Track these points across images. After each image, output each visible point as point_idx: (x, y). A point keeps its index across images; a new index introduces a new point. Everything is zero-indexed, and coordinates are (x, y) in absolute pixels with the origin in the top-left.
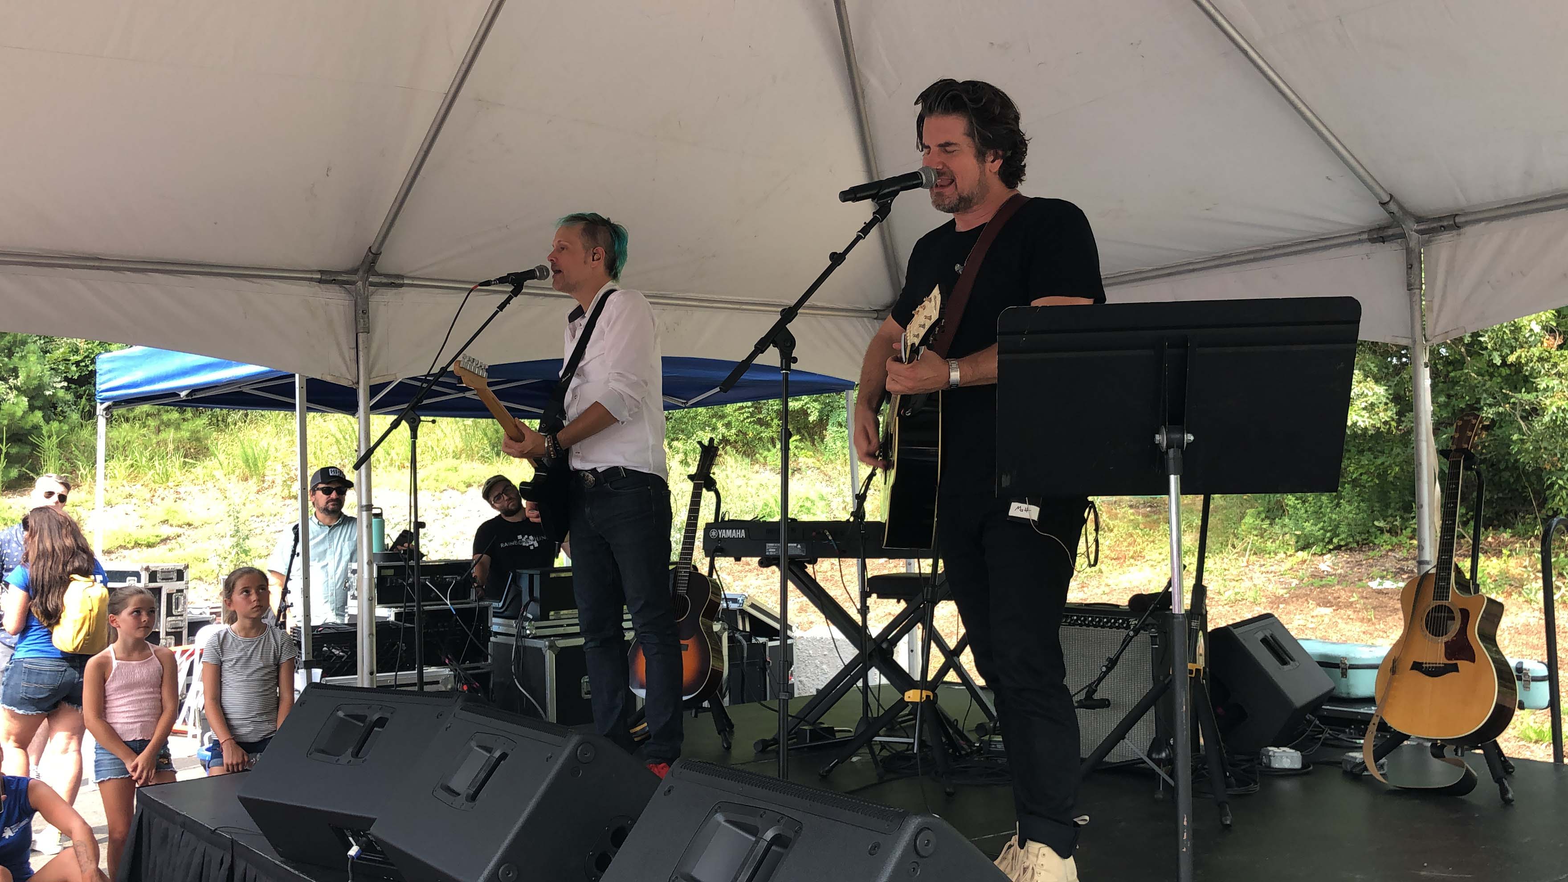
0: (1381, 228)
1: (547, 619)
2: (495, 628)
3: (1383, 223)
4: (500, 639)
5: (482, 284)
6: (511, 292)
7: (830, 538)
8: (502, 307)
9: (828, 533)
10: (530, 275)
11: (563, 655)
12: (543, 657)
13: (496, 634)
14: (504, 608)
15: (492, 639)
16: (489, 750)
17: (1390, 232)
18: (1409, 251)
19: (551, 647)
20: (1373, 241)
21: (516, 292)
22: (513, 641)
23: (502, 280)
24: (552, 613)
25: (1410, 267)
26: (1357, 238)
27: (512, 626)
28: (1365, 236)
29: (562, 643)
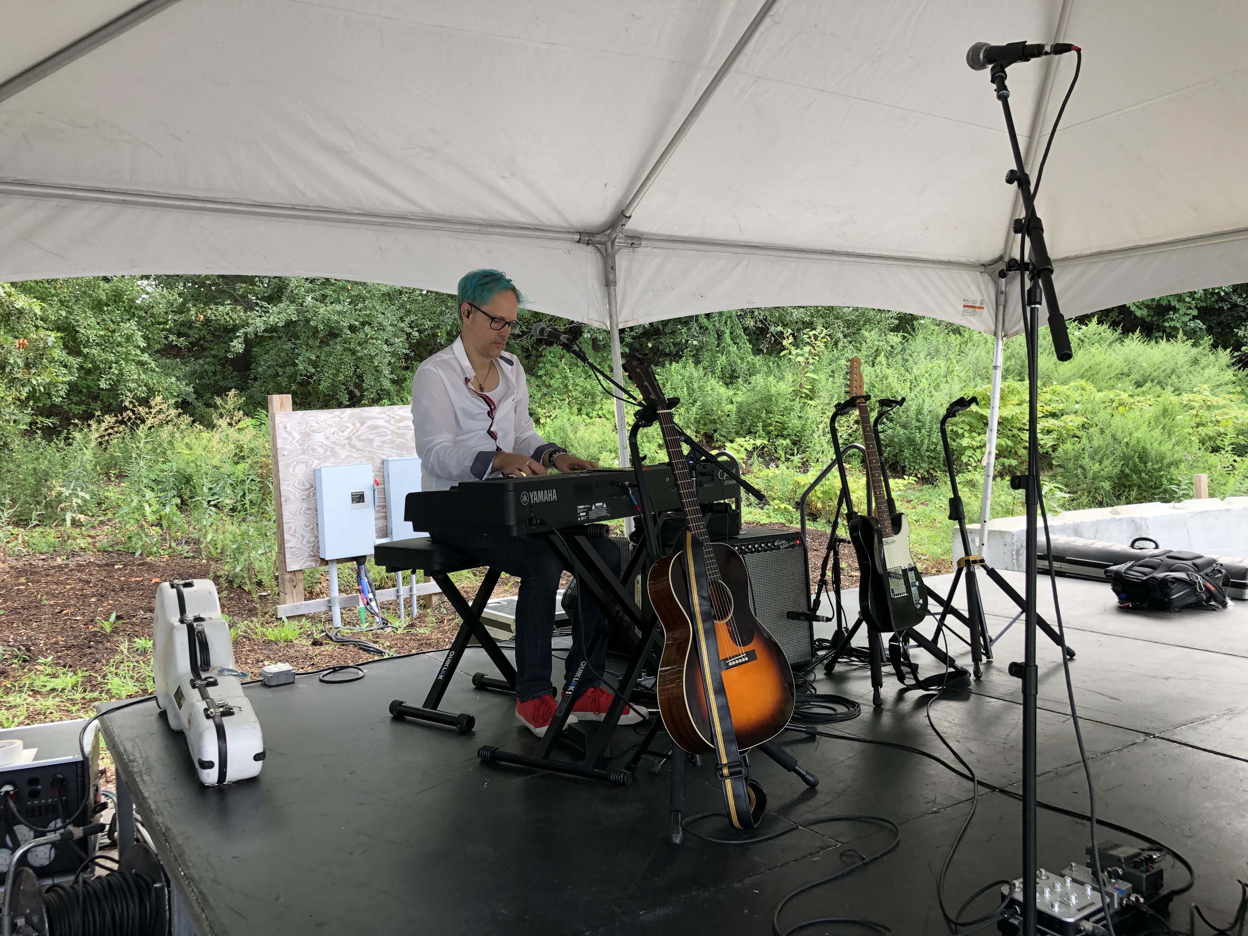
7: (630, 491)
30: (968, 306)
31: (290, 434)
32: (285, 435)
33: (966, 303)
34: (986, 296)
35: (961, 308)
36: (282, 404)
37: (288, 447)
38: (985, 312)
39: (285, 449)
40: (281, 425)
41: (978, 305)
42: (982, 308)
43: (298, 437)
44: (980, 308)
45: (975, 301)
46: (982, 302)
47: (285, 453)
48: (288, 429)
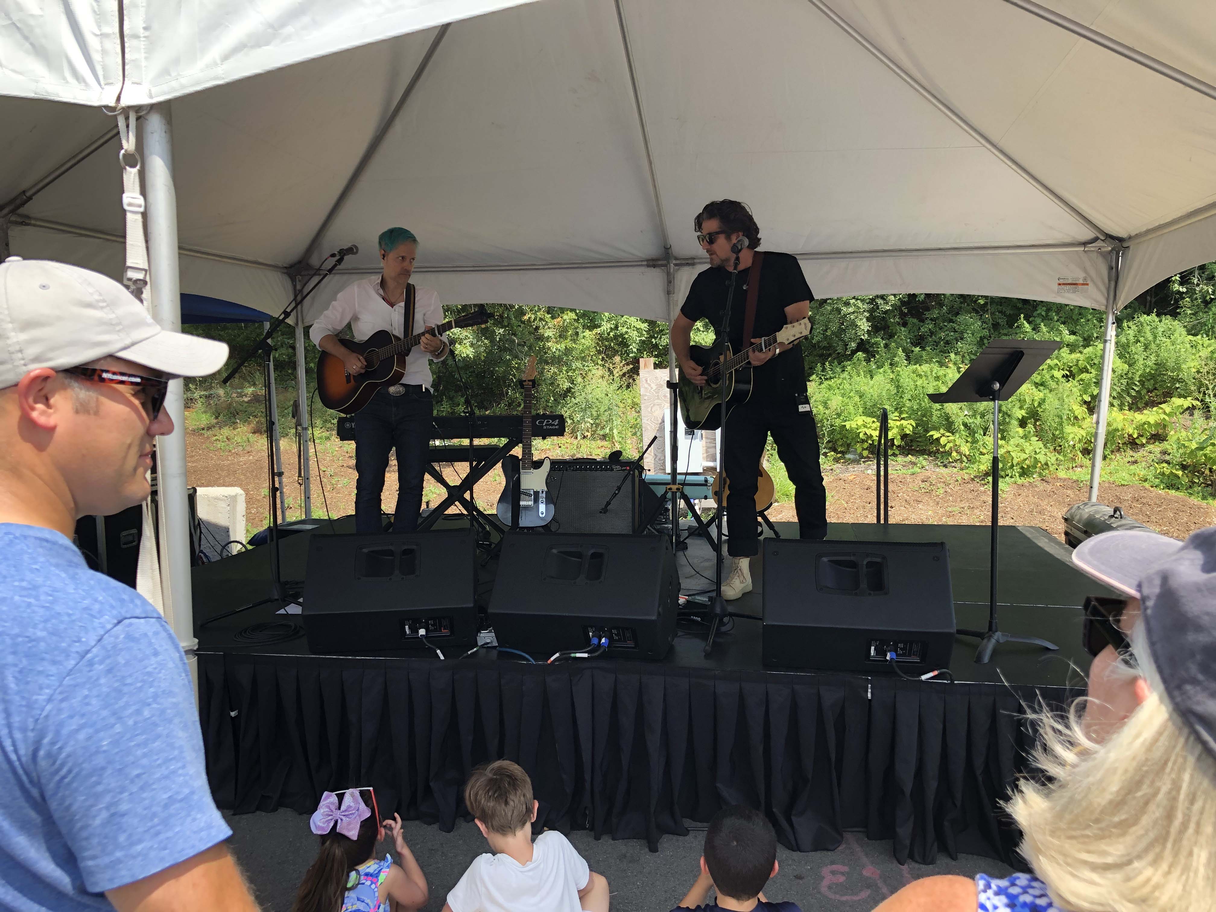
0: (653, 260)
3: (654, 257)
6: (337, 262)
10: (350, 250)
17: (660, 263)
18: (668, 274)
20: (648, 266)
25: (669, 282)
26: (640, 263)
28: (645, 263)
30: (1064, 284)
31: (650, 385)
32: (646, 386)
33: (1061, 281)
34: (1093, 273)
35: (1056, 287)
36: (645, 365)
37: (648, 394)
38: (1091, 288)
39: (646, 395)
40: (644, 379)
41: (1081, 282)
42: (1087, 284)
43: (654, 387)
44: (1083, 284)
45: (1078, 279)
46: (1085, 279)
47: (646, 398)
48: (649, 382)
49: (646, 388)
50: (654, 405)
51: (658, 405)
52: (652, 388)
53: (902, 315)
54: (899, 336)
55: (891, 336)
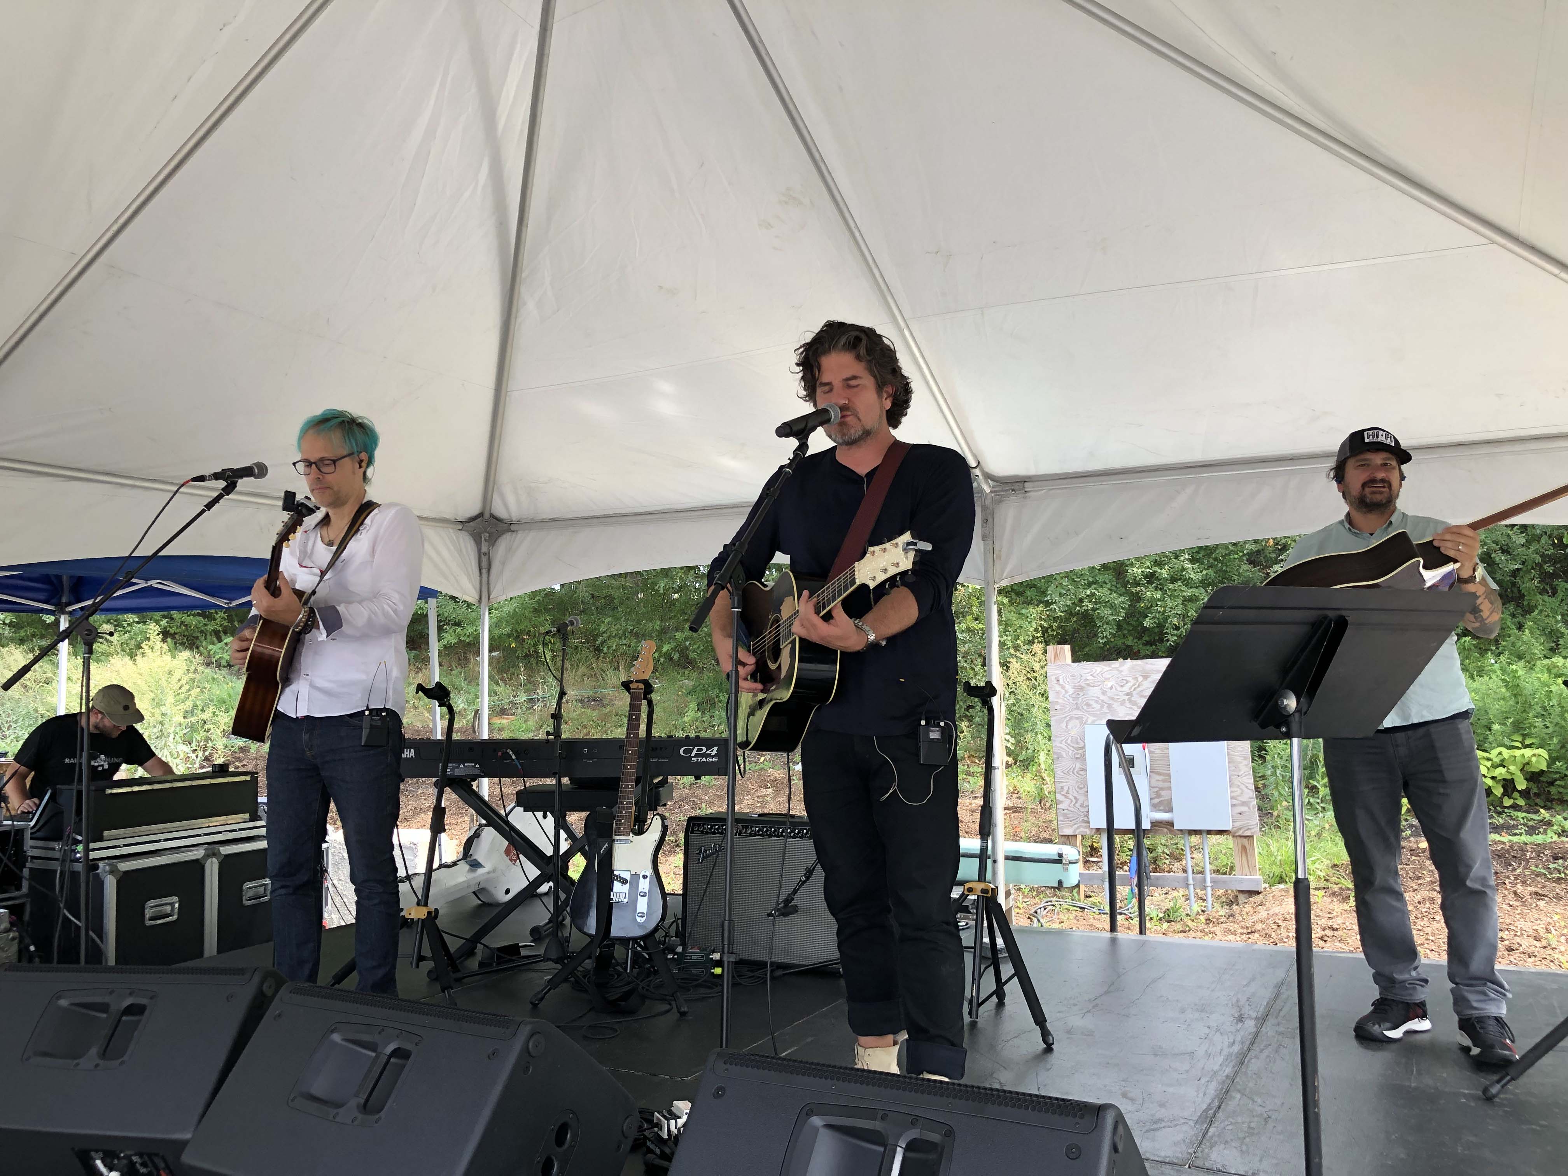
1: (102, 840)
2: (31, 853)
4: (38, 864)
5: (196, 479)
6: (223, 489)
7: (514, 757)
8: (209, 506)
9: (511, 753)
10: (247, 472)
11: (126, 881)
12: (102, 884)
13: (33, 857)
14: (38, 827)
15: (28, 865)
16: (372, 1047)
19: (111, 872)
21: (230, 488)
22: (57, 866)
23: (216, 476)
24: (106, 833)
25: (985, 521)
27: (53, 849)
29: (125, 866)
31: (1063, 687)
32: (1058, 688)
36: (1056, 656)
37: (1060, 701)
39: (1057, 703)
40: (1053, 678)
43: (1071, 691)
47: (1058, 707)
48: (1061, 682)
49: (1057, 692)
50: (1071, 718)
51: (1077, 718)
52: (1066, 692)
53: (1546, 578)
54: (1541, 611)
55: (1529, 610)
